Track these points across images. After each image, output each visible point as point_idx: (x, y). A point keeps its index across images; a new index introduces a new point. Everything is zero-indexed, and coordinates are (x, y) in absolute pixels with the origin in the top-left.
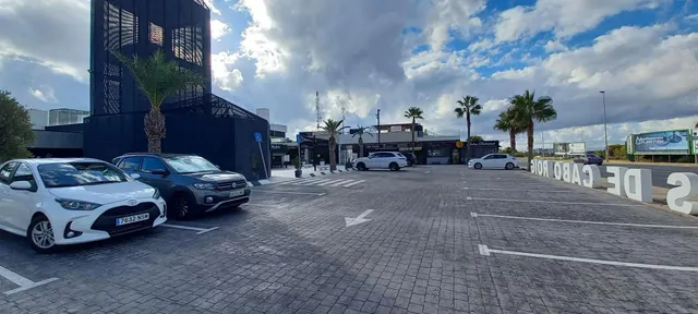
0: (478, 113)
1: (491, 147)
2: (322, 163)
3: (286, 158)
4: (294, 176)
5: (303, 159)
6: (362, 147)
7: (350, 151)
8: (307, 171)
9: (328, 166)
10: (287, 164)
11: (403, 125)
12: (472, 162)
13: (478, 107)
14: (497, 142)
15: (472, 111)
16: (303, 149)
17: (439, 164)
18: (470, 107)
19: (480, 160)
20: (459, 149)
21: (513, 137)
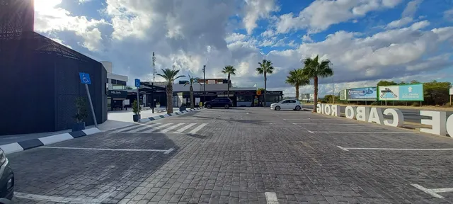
0: (271, 72)
1: (278, 95)
2: (158, 106)
3: (127, 102)
4: (131, 120)
5: (141, 102)
6: (192, 93)
7: (180, 97)
8: (145, 113)
9: (164, 109)
10: (127, 107)
11: (216, 80)
12: (273, 105)
13: (271, 68)
14: (282, 92)
15: (268, 70)
16: (141, 95)
17: (245, 106)
18: (266, 68)
19: (279, 104)
20: (258, 96)
21: (297, 88)
